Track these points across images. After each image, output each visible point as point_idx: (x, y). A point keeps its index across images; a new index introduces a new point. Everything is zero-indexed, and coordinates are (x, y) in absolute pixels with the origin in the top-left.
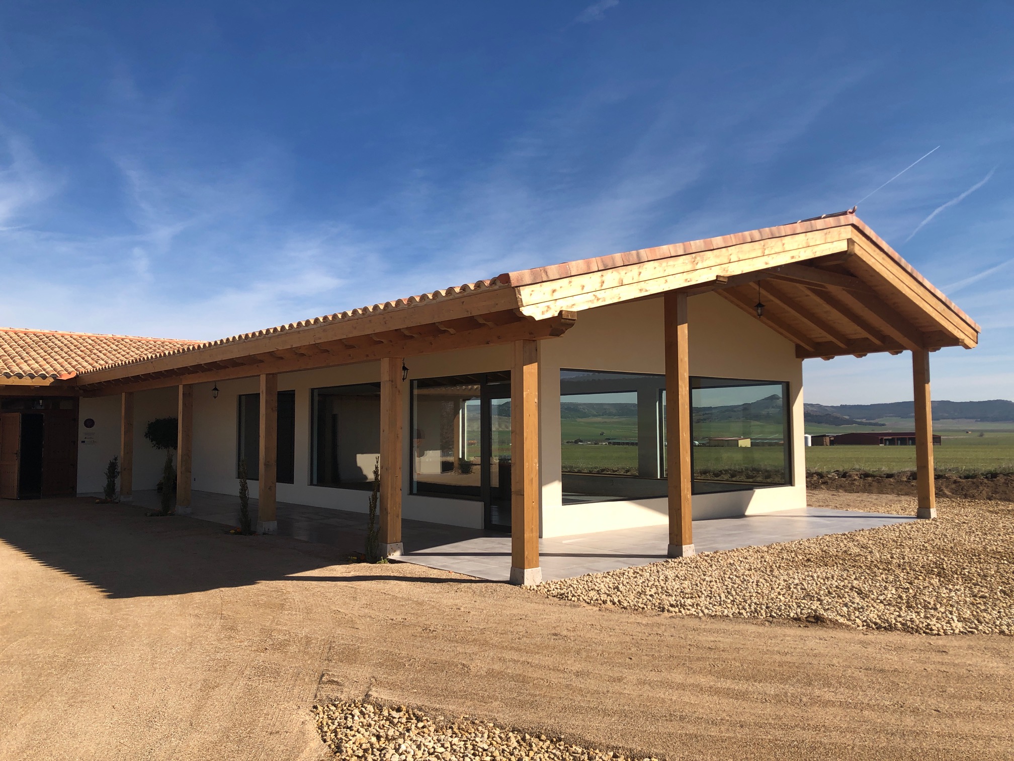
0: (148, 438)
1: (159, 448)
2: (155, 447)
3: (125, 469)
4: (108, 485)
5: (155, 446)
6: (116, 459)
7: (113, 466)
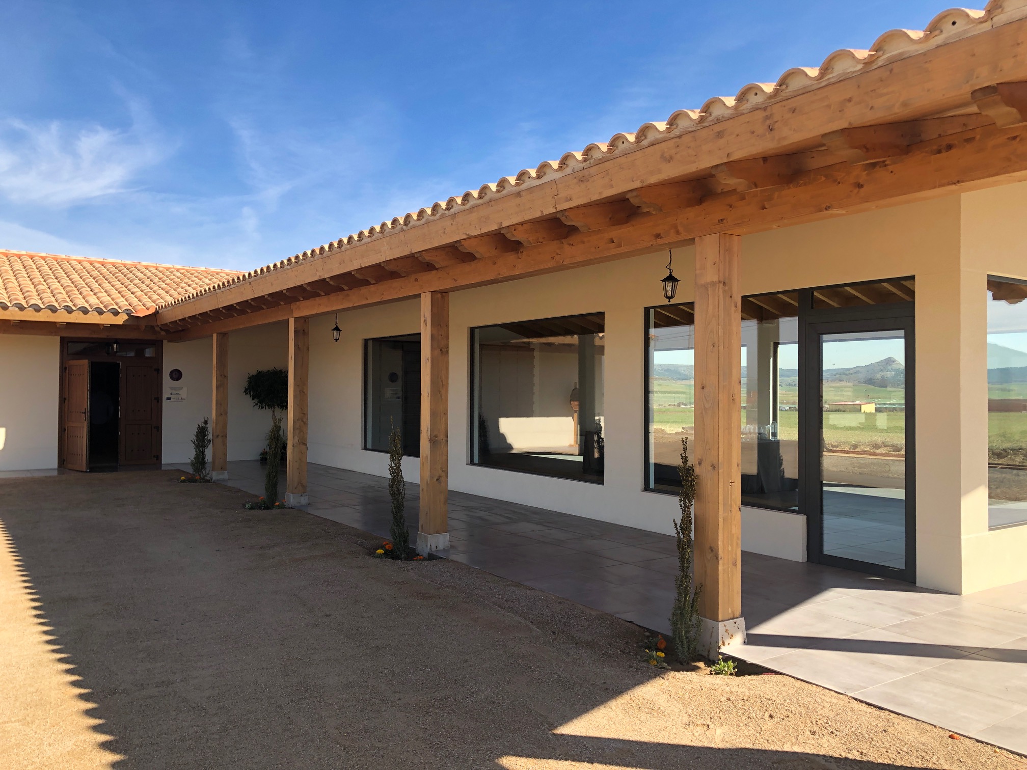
0: (248, 395)
1: (262, 408)
2: (258, 406)
3: (217, 436)
4: (197, 457)
5: (257, 404)
6: (206, 422)
7: (202, 432)
